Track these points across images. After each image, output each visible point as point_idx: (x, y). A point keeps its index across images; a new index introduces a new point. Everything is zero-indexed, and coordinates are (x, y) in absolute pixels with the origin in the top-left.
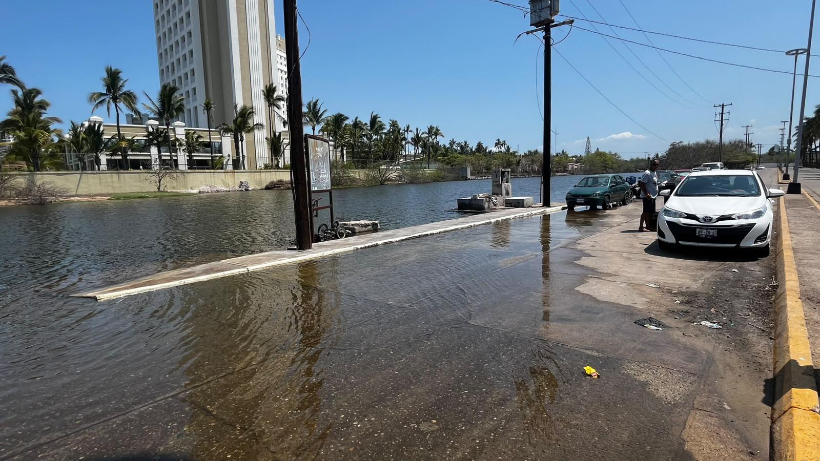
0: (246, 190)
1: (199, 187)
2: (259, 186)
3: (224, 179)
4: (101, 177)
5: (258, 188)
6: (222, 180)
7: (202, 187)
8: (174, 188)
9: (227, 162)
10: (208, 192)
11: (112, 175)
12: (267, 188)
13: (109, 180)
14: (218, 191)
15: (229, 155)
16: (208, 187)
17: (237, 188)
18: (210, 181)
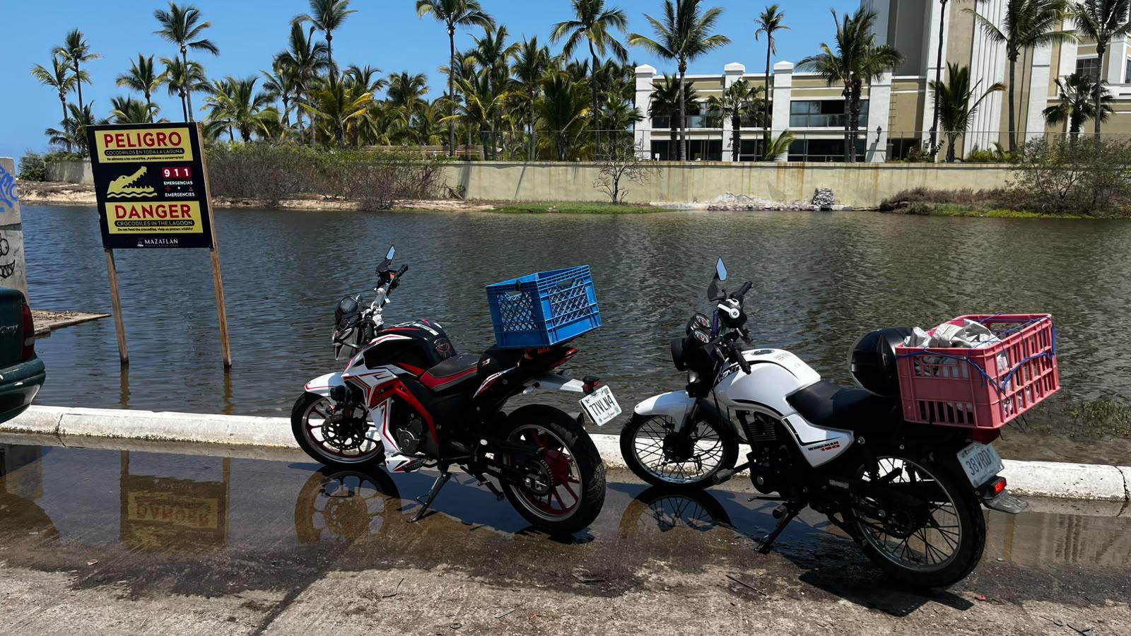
0: (825, 209)
1: (712, 198)
2: (866, 200)
3: (774, 184)
4: (552, 173)
5: (866, 206)
6: (770, 185)
7: (720, 198)
8: (662, 197)
9: (874, 145)
10: (726, 209)
11: (567, 170)
12: (885, 208)
13: (562, 177)
14: (750, 208)
15: (879, 130)
16: (733, 198)
17: (806, 204)
18: (740, 185)
